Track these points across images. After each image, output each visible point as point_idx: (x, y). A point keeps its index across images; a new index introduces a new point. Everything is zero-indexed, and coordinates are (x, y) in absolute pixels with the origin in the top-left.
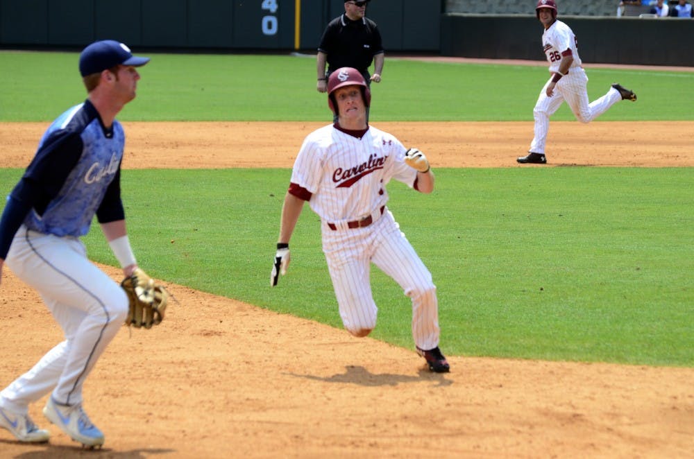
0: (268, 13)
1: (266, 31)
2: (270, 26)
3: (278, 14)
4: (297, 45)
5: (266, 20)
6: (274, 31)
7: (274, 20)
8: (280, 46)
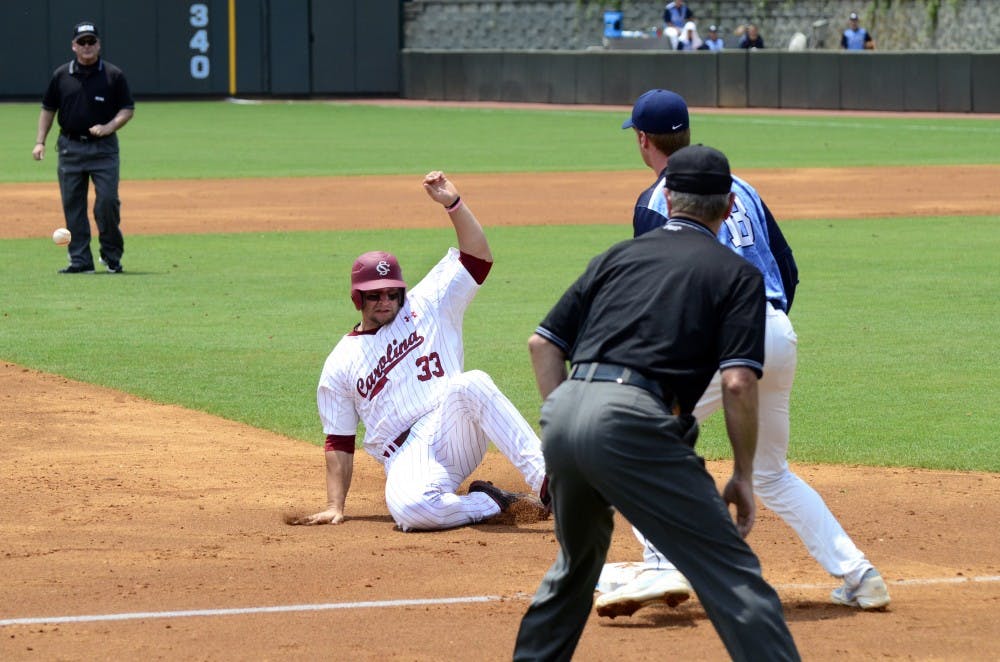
0: (197, 52)
1: (195, 73)
2: (200, 68)
3: (209, 54)
4: (233, 89)
5: (195, 61)
6: (205, 73)
7: (205, 61)
8: (212, 91)
